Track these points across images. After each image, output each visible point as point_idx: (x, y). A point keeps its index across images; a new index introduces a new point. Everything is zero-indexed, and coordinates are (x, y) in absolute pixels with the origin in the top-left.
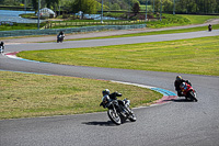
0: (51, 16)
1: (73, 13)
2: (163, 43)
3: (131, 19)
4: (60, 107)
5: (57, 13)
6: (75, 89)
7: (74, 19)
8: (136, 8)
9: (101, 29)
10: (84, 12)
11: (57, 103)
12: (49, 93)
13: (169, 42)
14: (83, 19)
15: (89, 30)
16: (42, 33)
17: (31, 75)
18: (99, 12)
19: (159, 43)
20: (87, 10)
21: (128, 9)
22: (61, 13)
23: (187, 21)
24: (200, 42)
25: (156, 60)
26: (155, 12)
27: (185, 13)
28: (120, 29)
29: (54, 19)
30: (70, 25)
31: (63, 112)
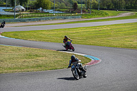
0: (23, 10)
1: (36, 8)
2: (92, 27)
3: (72, 12)
4: (28, 67)
5: (26, 8)
6: (37, 56)
7: (37, 12)
8: (75, 6)
9: (54, 19)
10: (43, 8)
11: (26, 64)
12: (21, 58)
13: (95, 27)
14: (42, 12)
15: (46, 19)
16: (17, 21)
17: (10, 47)
18: (52, 8)
19: (89, 27)
20: (45, 7)
21: (70, 6)
22: (29, 8)
23: (106, 14)
24: (115, 27)
25: (87, 38)
26: (87, 9)
27: (105, 9)
28: (65, 18)
29: (24, 13)
30: (35, 16)
31: (29, 70)
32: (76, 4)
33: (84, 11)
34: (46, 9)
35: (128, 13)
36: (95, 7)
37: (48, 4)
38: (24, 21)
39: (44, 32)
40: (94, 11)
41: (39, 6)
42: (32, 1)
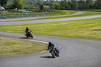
0: (3, 10)
1: (13, 9)
2: (54, 23)
3: (39, 12)
4: (6, 52)
5: (6, 9)
7: (13, 12)
8: (42, 7)
9: (26, 16)
10: (18, 9)
12: (2, 45)
13: (57, 23)
14: (18, 12)
15: (20, 17)
18: (25, 9)
19: (52, 23)
20: (19, 8)
21: (38, 7)
22: (8, 9)
23: (65, 13)
24: (71, 22)
25: (51, 30)
26: (51, 9)
27: (64, 9)
28: (34, 16)
29: (4, 12)
30: (12, 15)
31: (7, 54)
32: (42, 5)
33: (48, 11)
34: (21, 9)
35: (81, 12)
36: (57, 8)
37: (22, 5)
38: (4, 18)
39: (18, 26)
40: (56, 10)
41: (15, 6)
42: (10, 3)
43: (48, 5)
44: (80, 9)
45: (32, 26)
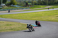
0: (4, 6)
1: (10, 5)
3: (26, 6)
6: (11, 25)
7: (10, 7)
9: (18, 9)
11: (6, 28)
12: (4, 26)
13: (36, 13)
14: (13, 6)
15: (15, 9)
16: (2, 10)
18: (17, 5)
19: (33, 13)
21: (25, 4)
22: (7, 5)
23: (40, 7)
24: (44, 12)
25: (32, 17)
26: (32, 5)
27: (40, 5)
28: (23, 9)
31: (7, 31)
32: (27, 3)
33: (30, 6)
34: (15, 5)
36: (36, 4)
37: (15, 3)
38: (5, 10)
39: (14, 15)
40: (35, 6)
41: (12, 4)
42: (8, 2)
43: (30, 2)
44: (49, 5)
45: (22, 15)
